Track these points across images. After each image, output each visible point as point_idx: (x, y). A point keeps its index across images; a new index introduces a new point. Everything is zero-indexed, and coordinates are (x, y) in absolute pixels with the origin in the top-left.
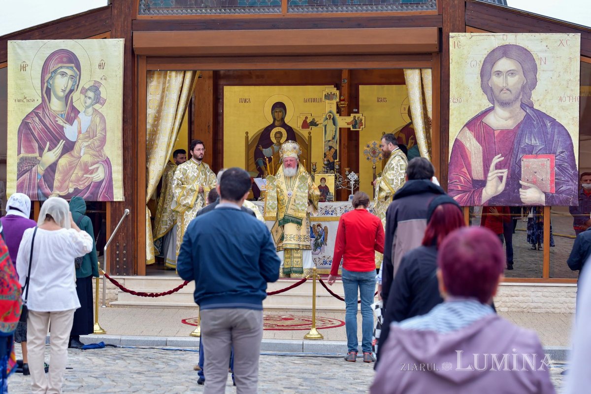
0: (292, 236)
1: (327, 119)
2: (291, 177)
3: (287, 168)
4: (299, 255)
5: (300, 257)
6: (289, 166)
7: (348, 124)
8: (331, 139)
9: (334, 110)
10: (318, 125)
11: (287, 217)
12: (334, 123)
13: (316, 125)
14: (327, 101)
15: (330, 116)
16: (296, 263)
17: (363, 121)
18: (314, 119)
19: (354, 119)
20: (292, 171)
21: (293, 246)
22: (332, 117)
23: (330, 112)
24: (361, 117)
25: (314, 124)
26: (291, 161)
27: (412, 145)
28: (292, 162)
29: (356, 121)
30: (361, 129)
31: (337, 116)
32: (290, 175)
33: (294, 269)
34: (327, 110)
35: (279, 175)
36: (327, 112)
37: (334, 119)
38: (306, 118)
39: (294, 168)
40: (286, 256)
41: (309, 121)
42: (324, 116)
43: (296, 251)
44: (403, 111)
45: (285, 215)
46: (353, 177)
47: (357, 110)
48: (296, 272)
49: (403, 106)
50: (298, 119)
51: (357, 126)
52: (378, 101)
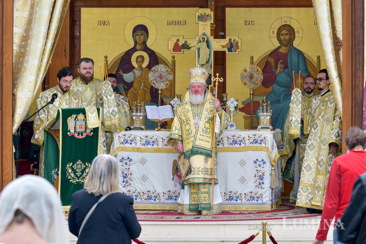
0: (200, 169)
1: (201, 41)
2: (198, 105)
3: (194, 95)
4: (206, 190)
5: (208, 193)
6: (196, 92)
7: (223, 47)
8: (205, 63)
9: (208, 32)
10: (190, 48)
11: (195, 149)
12: (208, 46)
13: (188, 48)
14: (200, 23)
15: (203, 38)
16: (203, 199)
17: (239, 44)
18: (186, 42)
19: (229, 41)
20: (199, 98)
21: (201, 181)
22: (206, 40)
23: (204, 34)
24: (237, 39)
25: (186, 46)
26: (199, 87)
27: (282, 70)
28: (199, 89)
29: (232, 43)
30: (237, 53)
31: (211, 39)
32: (197, 103)
33: (202, 205)
34: (201, 32)
35: (184, 102)
36: (200, 34)
37: (208, 42)
38: (178, 40)
39: (201, 94)
40: (192, 191)
41: (180, 44)
42: (197, 39)
43: (203, 186)
44: (271, 35)
45: (193, 147)
46: (232, 103)
47: (223, 34)
48: (205, 209)
49: (272, 30)
50: (169, 42)
51: (233, 49)
52: (245, 24)
